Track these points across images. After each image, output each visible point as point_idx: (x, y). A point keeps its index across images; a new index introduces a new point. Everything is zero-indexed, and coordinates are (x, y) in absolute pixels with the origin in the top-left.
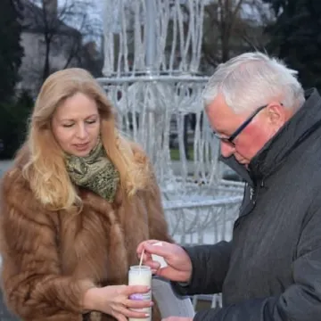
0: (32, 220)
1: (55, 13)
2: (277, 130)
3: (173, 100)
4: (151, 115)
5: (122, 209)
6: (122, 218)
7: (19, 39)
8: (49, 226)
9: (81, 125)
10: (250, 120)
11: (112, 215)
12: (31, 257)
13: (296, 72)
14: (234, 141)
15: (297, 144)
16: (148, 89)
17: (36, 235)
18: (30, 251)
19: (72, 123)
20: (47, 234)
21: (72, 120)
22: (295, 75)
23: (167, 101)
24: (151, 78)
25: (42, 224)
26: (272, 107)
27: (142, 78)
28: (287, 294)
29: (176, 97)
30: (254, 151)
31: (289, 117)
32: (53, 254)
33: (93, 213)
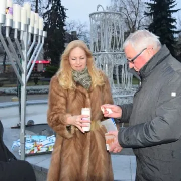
0: (58, 94)
1: (76, 36)
2: (150, 58)
3: (114, 60)
4: (106, 65)
5: (92, 94)
6: (91, 97)
7: (64, 45)
8: (64, 97)
9: (78, 59)
10: (140, 54)
11: (87, 95)
12: (56, 107)
13: (159, 37)
14: (134, 61)
15: (158, 64)
16: (105, 57)
17: (59, 100)
18: (56, 105)
19: (75, 59)
20: (63, 100)
21: (75, 57)
22: (158, 39)
23: (112, 60)
24: (107, 52)
25: (61, 96)
26: (149, 49)
27: (103, 53)
28: (154, 120)
29: (115, 60)
30: (141, 66)
31: (155, 53)
32: (64, 107)
33: (80, 94)
